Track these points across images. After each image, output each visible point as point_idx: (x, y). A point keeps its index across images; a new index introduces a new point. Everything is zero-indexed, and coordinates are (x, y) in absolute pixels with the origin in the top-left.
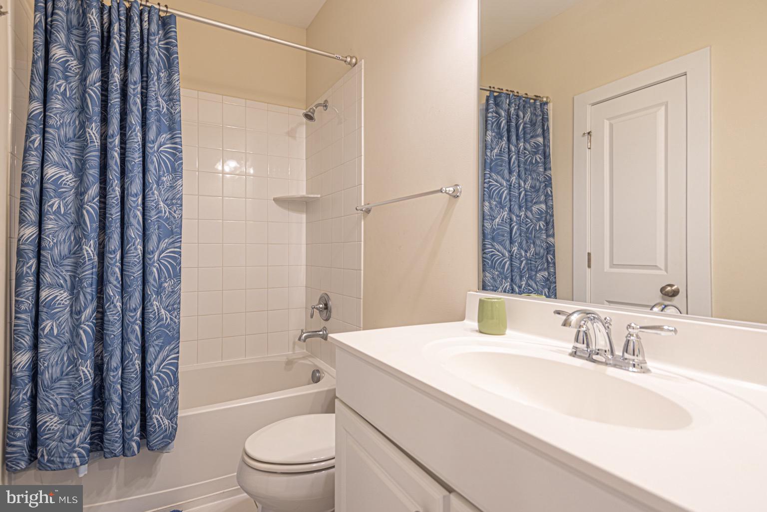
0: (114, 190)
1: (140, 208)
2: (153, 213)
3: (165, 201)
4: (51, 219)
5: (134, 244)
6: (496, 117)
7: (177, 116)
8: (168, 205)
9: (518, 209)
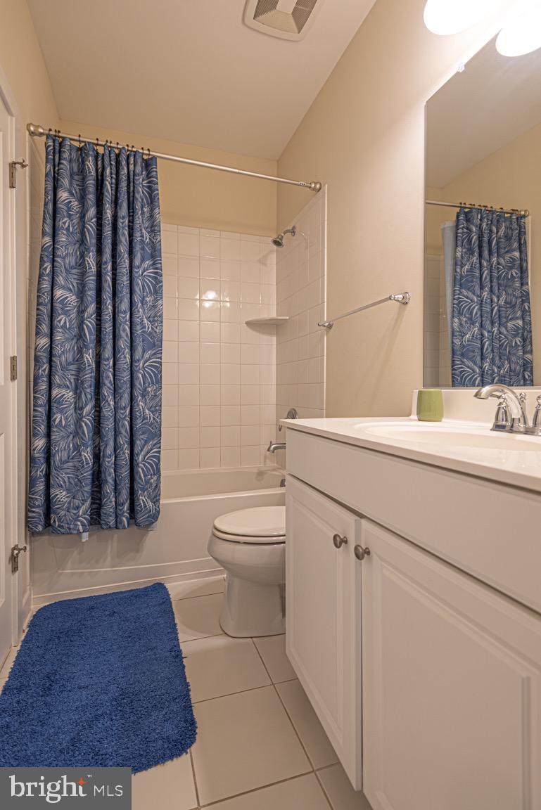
0: (107, 309)
1: (128, 323)
2: (139, 327)
3: (148, 318)
4: (60, 332)
5: (123, 353)
6: (467, 233)
7: (158, 245)
8: (151, 322)
9: (490, 325)
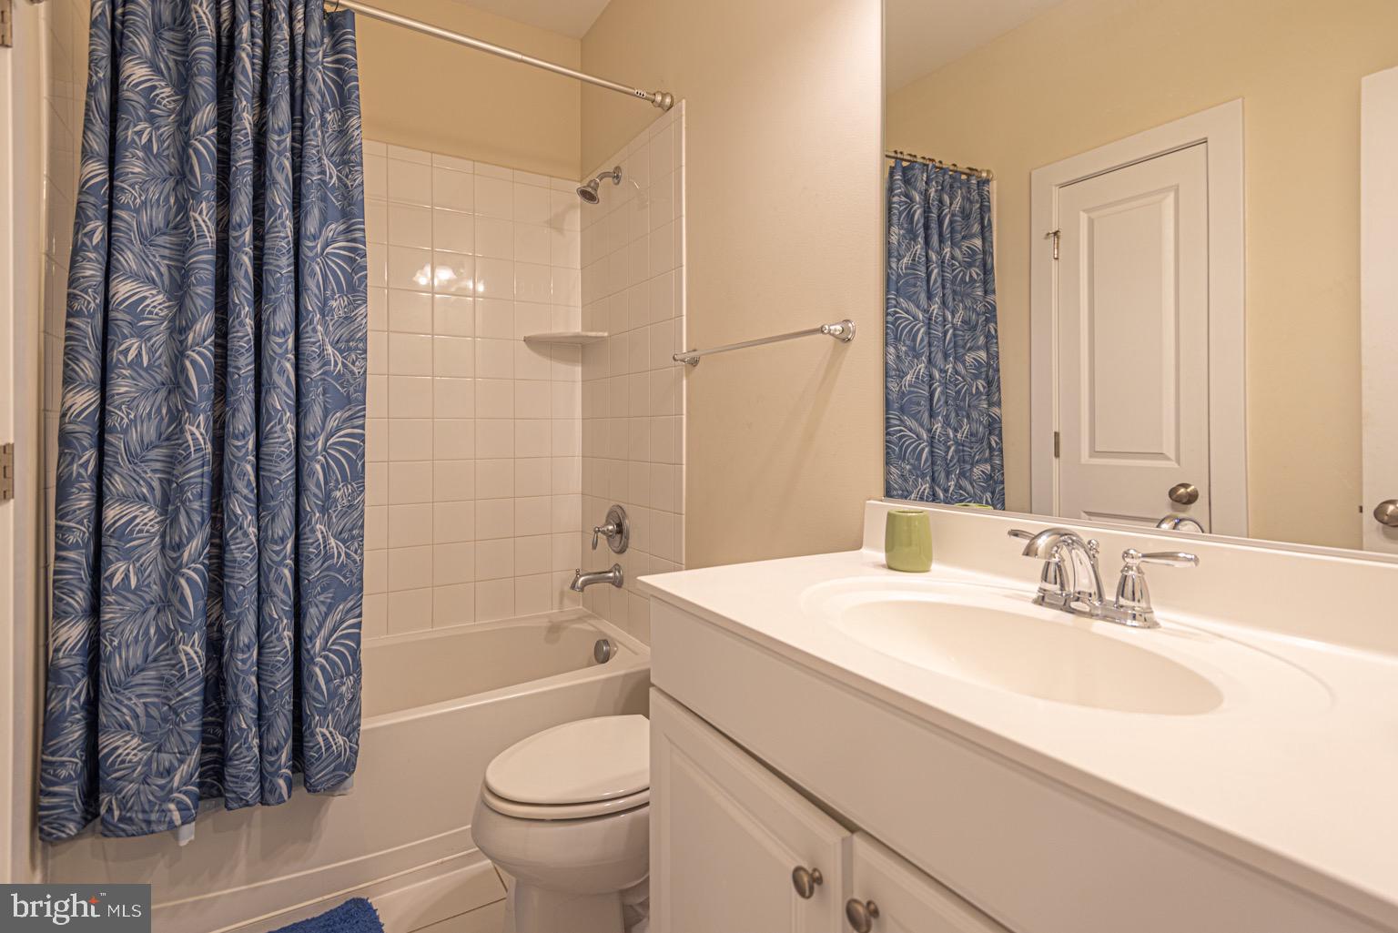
0: (242, 324)
1: (291, 356)
2: (315, 365)
3: (335, 344)
4: (125, 377)
5: (280, 422)
6: (906, 203)
7: (356, 192)
8: (341, 352)
9: (942, 360)
